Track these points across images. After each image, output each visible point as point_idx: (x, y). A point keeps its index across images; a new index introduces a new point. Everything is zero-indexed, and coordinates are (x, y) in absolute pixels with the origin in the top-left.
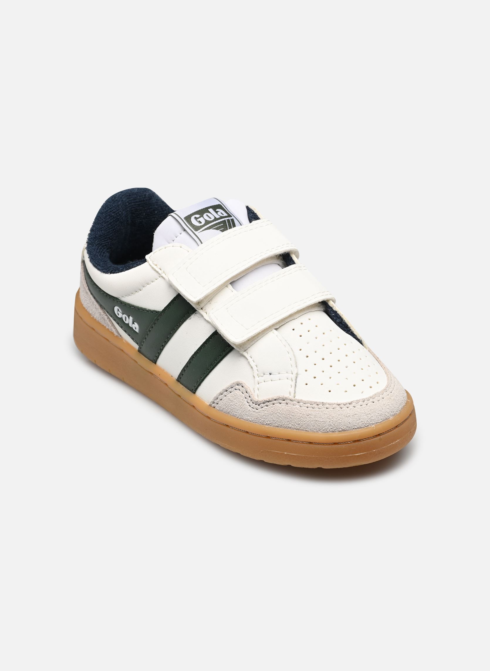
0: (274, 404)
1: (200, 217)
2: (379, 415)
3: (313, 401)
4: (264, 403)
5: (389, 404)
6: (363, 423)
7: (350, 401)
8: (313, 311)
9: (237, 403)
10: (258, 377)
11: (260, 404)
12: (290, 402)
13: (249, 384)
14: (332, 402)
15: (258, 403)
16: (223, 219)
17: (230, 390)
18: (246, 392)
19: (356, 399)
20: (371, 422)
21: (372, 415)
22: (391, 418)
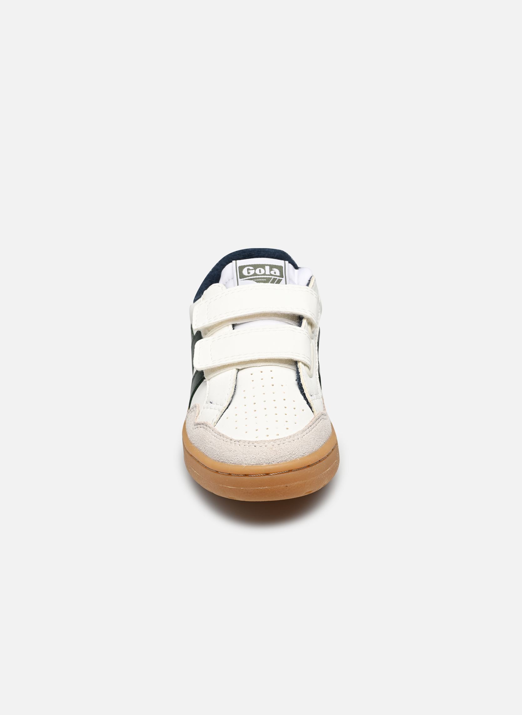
0: (201, 427)
1: (252, 270)
2: (253, 458)
4: (197, 425)
5: (267, 452)
6: (238, 460)
7: (239, 439)
8: (281, 366)
12: (209, 429)
16: (270, 277)
19: (244, 440)
20: (244, 462)
21: (247, 456)
22: (265, 464)
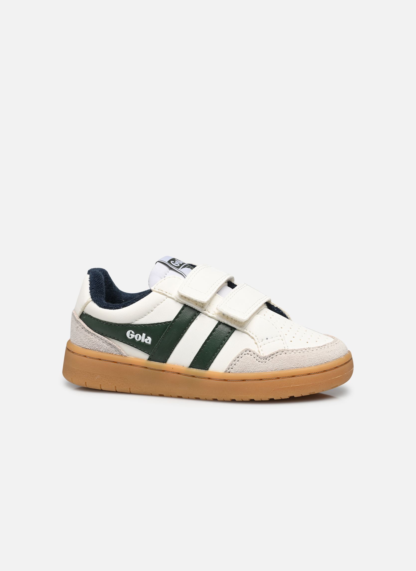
0: (276, 356)
3: (302, 348)
4: (270, 357)
6: (337, 355)
8: (264, 310)
9: (249, 363)
10: (259, 343)
11: (267, 357)
12: (288, 352)
13: (254, 348)
14: (314, 347)
15: (265, 358)
17: (241, 356)
18: (254, 354)
